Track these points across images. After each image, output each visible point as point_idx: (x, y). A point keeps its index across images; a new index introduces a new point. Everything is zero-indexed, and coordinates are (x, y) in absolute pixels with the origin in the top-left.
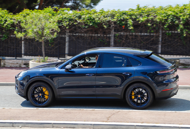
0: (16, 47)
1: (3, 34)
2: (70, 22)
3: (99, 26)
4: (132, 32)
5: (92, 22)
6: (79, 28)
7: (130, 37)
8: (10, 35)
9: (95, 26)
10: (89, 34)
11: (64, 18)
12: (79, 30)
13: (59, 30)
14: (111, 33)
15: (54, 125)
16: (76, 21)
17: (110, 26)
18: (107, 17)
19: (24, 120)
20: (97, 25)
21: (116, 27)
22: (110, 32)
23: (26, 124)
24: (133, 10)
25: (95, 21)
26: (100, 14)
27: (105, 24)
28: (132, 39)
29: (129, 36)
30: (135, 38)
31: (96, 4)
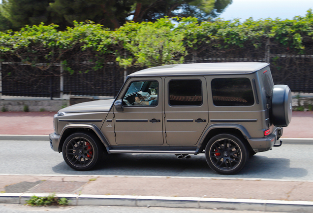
0: (115, 80)
1: (96, 61)
2: (200, 40)
3: (245, 46)
4: (301, 54)
5: (235, 40)
6: (214, 49)
7: (297, 62)
8: (106, 62)
9: (240, 45)
10: (231, 57)
11: (189, 34)
12: (214, 51)
13: (187, 53)
14: (265, 57)
15: (201, 204)
16: (208, 38)
17: (263, 45)
18: (258, 30)
19: (152, 195)
20: (243, 44)
21: (273, 46)
22: (264, 54)
23: (156, 202)
24: (301, 19)
25: (240, 38)
26: (247, 26)
27: (255, 43)
28: (300, 64)
29: (295, 59)
30: (305, 63)
31: (222, 11)
